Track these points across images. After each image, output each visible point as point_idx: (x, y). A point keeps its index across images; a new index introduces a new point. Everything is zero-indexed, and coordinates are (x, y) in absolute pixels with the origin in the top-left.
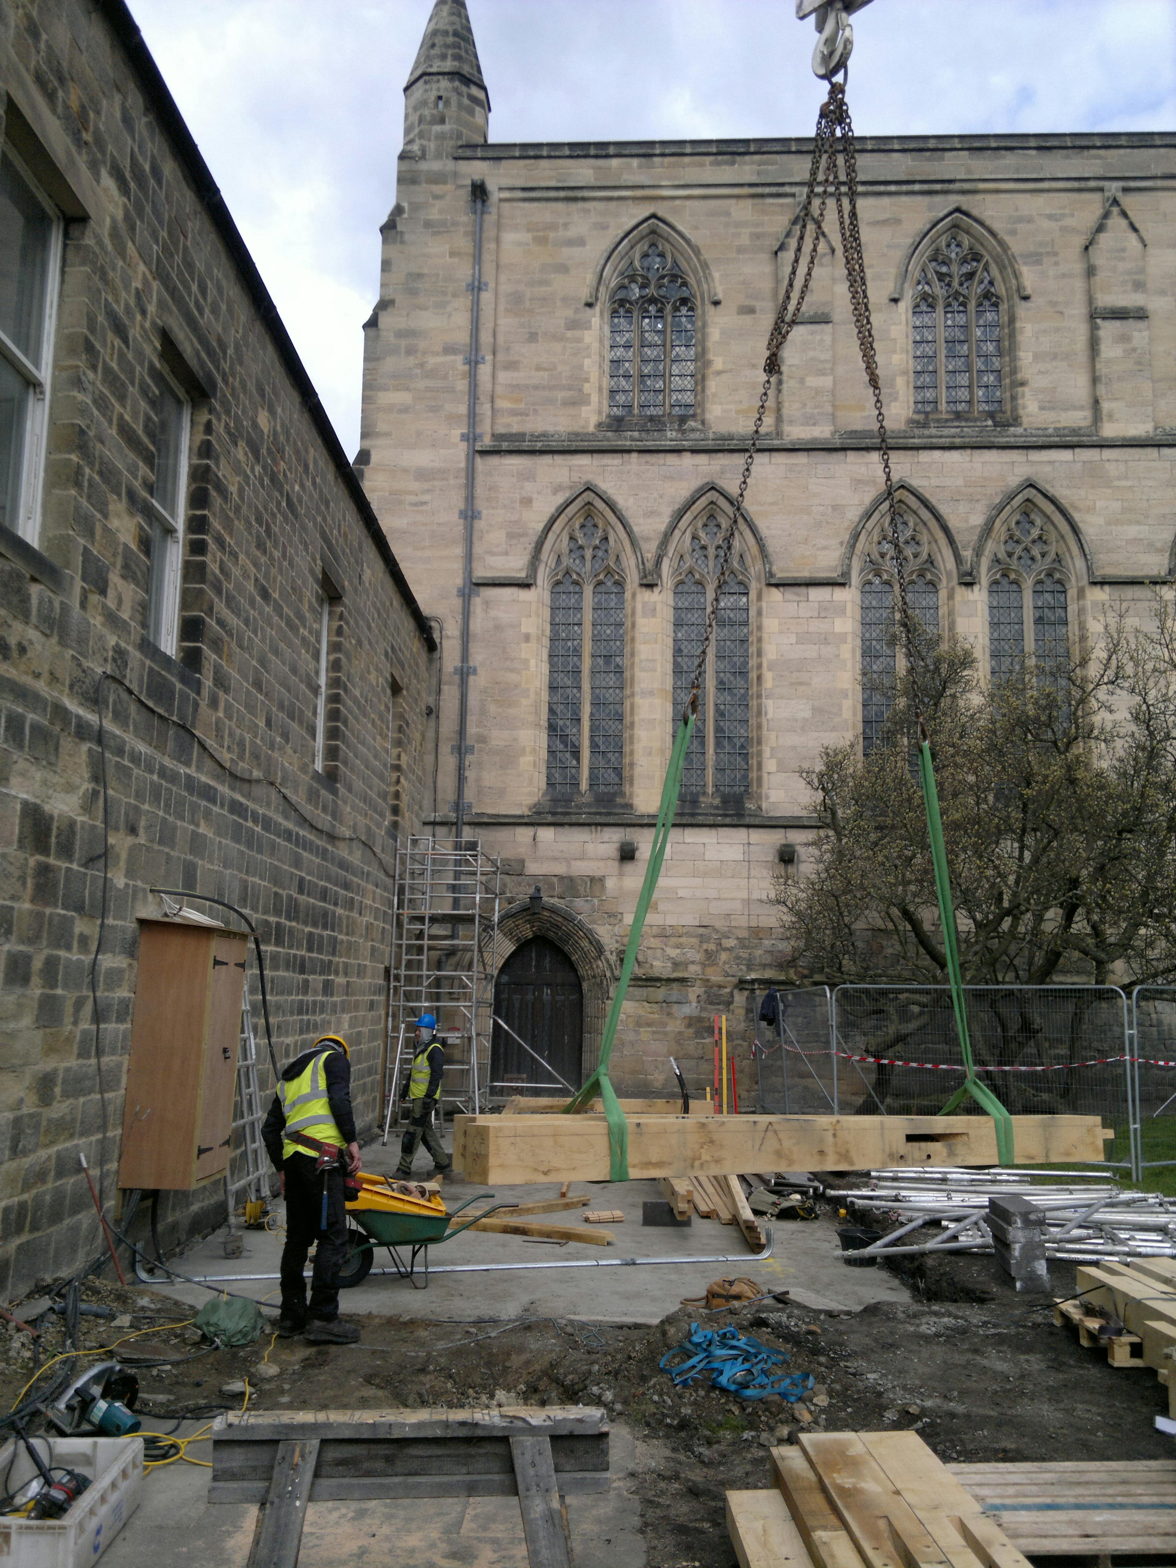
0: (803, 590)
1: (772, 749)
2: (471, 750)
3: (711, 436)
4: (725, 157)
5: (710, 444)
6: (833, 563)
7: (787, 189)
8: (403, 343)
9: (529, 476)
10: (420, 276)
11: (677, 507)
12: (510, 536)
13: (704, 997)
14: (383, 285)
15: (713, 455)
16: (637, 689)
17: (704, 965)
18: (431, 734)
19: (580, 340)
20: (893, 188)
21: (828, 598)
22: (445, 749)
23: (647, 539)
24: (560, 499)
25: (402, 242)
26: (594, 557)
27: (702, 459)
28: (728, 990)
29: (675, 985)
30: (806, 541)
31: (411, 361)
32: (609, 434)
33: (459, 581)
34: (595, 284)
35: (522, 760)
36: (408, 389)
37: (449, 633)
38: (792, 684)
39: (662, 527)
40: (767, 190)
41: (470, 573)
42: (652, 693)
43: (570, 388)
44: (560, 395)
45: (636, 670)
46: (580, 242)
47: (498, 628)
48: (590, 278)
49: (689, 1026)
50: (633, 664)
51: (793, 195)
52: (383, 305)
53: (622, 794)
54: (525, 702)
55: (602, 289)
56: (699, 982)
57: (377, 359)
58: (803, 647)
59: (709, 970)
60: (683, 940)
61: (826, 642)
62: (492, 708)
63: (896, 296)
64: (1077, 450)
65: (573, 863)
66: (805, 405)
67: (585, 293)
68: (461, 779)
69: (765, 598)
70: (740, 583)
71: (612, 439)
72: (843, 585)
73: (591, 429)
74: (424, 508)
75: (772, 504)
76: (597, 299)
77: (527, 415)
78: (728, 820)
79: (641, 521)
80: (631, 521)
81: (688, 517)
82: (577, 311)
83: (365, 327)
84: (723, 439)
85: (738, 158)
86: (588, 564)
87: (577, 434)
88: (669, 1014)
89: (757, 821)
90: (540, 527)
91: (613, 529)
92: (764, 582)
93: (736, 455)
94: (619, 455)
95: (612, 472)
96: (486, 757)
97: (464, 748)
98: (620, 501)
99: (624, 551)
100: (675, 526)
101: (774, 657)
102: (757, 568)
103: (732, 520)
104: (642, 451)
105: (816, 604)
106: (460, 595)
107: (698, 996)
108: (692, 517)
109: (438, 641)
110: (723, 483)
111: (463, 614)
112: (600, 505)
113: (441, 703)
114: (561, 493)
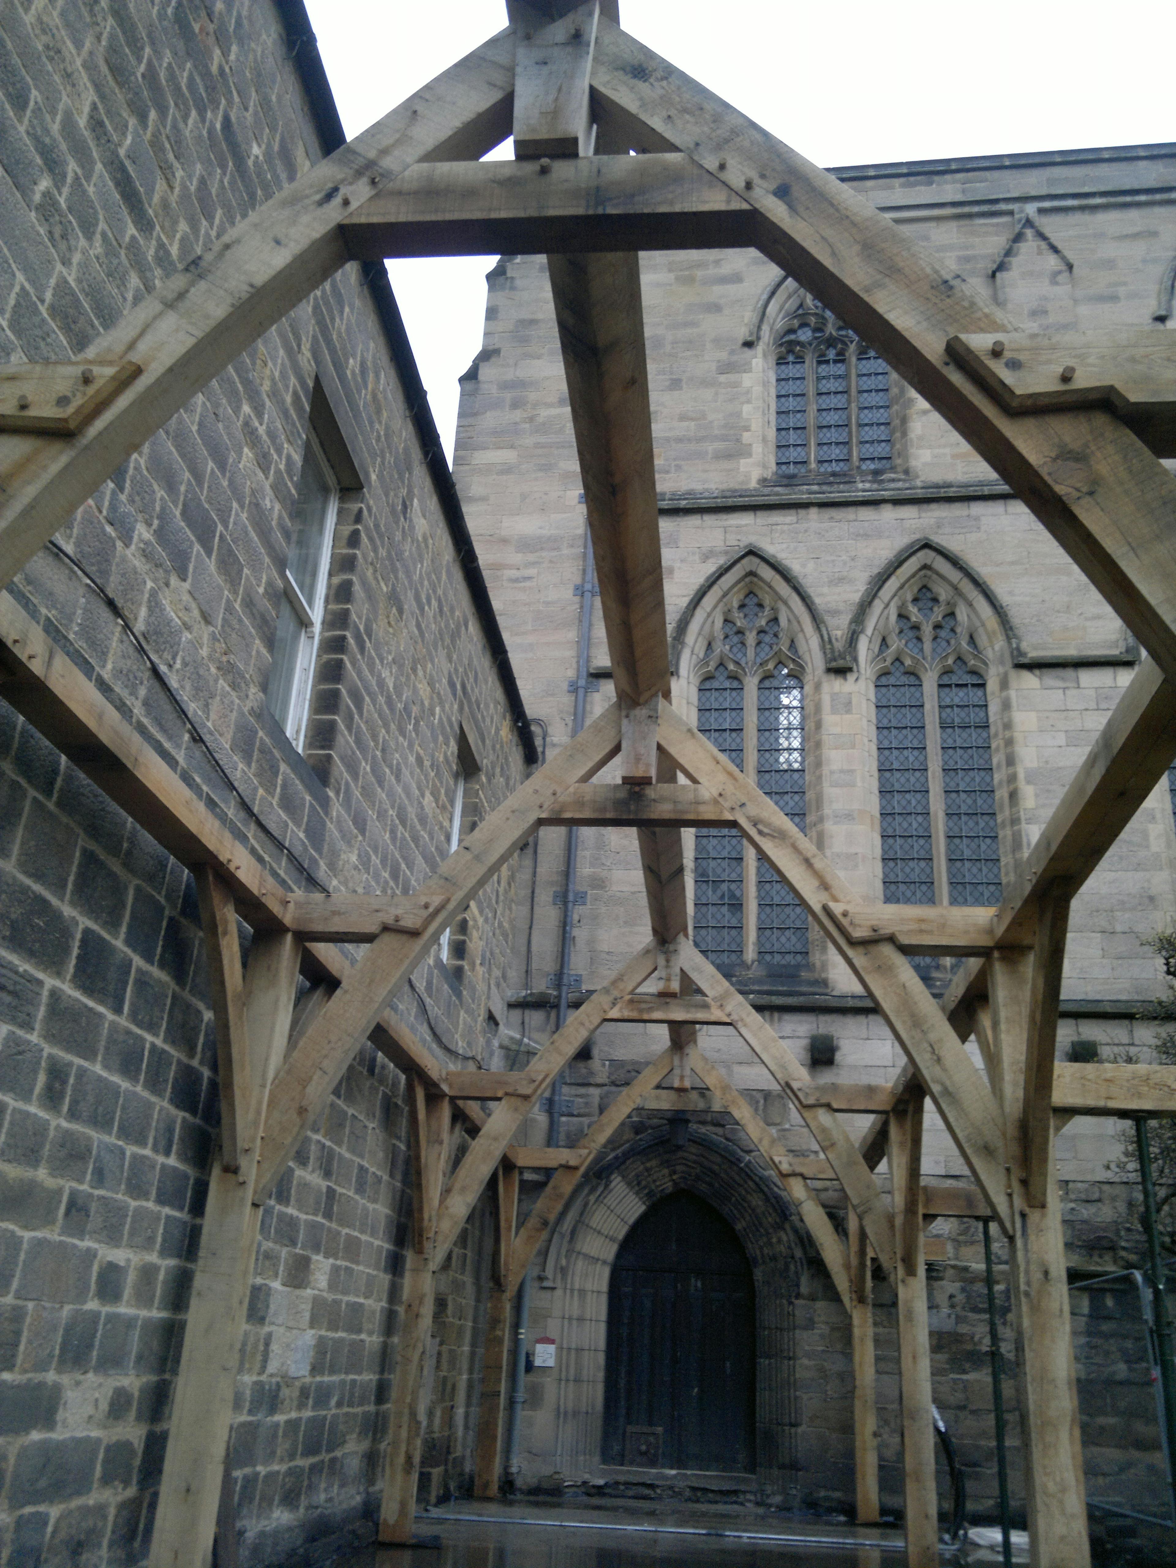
0: (1070, 673)
2: (581, 898)
3: (919, 484)
4: (919, 178)
5: (920, 493)
6: (1114, 637)
7: (1003, 207)
8: (508, 396)
9: (671, 540)
10: (533, 322)
11: (876, 571)
13: (960, 1298)
14: (486, 334)
15: (925, 506)
16: (827, 811)
17: (957, 1243)
18: (524, 876)
19: (736, 385)
20: (1143, 198)
21: (1110, 682)
22: (544, 896)
23: (835, 613)
24: (711, 567)
25: (513, 288)
26: (759, 643)
27: (909, 512)
30: (1068, 608)
31: (517, 415)
32: (778, 489)
33: (571, 673)
34: (755, 321)
36: (512, 447)
37: (555, 740)
39: (857, 597)
40: (976, 209)
41: (588, 660)
42: (849, 817)
43: (724, 438)
44: (711, 448)
45: (826, 784)
46: (736, 278)
48: (749, 316)
49: (938, 1349)
50: (820, 778)
51: (1011, 213)
52: (485, 356)
53: (810, 967)
55: (765, 328)
56: (950, 1272)
57: (475, 415)
58: (1078, 750)
63: (1163, 313)
65: (736, 1069)
67: (743, 333)
68: (565, 938)
69: (1013, 682)
70: (974, 672)
71: (782, 494)
72: (1125, 665)
73: (753, 484)
74: (527, 584)
75: (1013, 563)
76: (759, 338)
77: (667, 472)
79: (825, 590)
80: (811, 591)
81: (892, 584)
82: (732, 352)
83: (461, 380)
84: (937, 486)
85: (936, 178)
86: (751, 652)
87: (735, 491)
91: (785, 603)
92: (1009, 663)
93: (958, 505)
94: (793, 512)
95: (783, 532)
96: (603, 909)
97: (571, 897)
98: (796, 567)
99: (802, 630)
100: (875, 595)
101: (1035, 765)
102: (997, 647)
103: (956, 588)
104: (823, 505)
105: (1092, 692)
106: (574, 688)
107: (951, 1297)
108: (898, 585)
109: (540, 749)
110: (941, 539)
111: (575, 714)
112: (767, 573)
113: (540, 834)
114: (712, 560)
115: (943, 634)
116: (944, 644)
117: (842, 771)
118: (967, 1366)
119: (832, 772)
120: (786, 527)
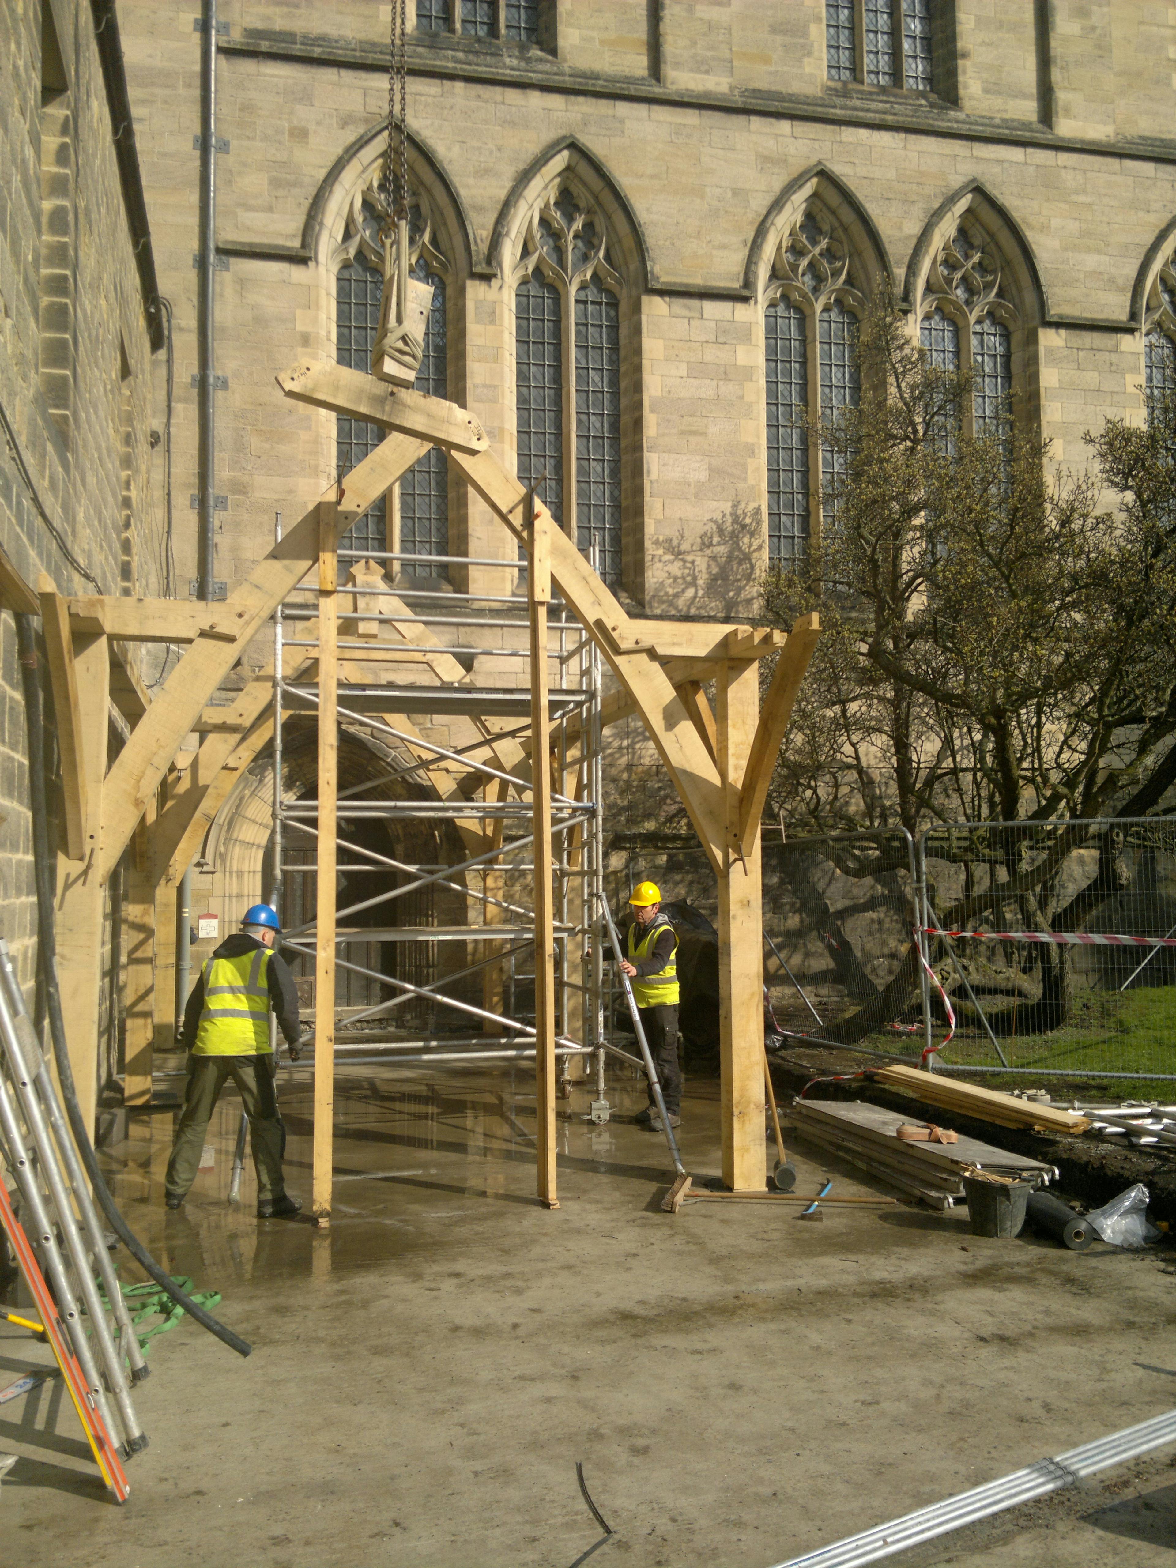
0: (695, 303)
1: (657, 522)
2: (221, 503)
3: (567, 70)
5: (568, 82)
6: (733, 269)
9: (306, 97)
11: (521, 165)
12: (276, 183)
15: (572, 98)
18: (159, 476)
21: (729, 316)
22: (183, 501)
23: (480, 209)
24: (350, 136)
27: (556, 101)
30: (698, 234)
32: (420, 50)
33: (196, 245)
37: (183, 323)
38: (682, 433)
39: (502, 194)
41: (216, 232)
42: (491, 434)
45: (469, 398)
47: (260, 321)
50: (463, 390)
53: (449, 579)
58: (696, 382)
61: (726, 376)
62: (254, 442)
64: (1030, 150)
66: (694, 43)
68: (206, 546)
69: (643, 308)
70: (607, 288)
71: (426, 58)
72: (745, 299)
75: (653, 177)
80: (456, 181)
81: (537, 183)
84: (584, 75)
87: (374, 43)
90: (322, 174)
91: (429, 191)
92: (643, 286)
93: (603, 102)
94: (437, 82)
95: (427, 105)
96: (246, 516)
97: (210, 501)
98: (439, 149)
99: (445, 224)
100: (519, 194)
101: (659, 394)
103: (596, 198)
104: (469, 79)
105: (712, 324)
106: (200, 263)
108: (542, 185)
109: (166, 332)
110: (586, 140)
111: (204, 296)
113: (173, 430)
114: (351, 127)
116: (583, 257)
117: (485, 386)
119: (476, 386)
120: (430, 100)
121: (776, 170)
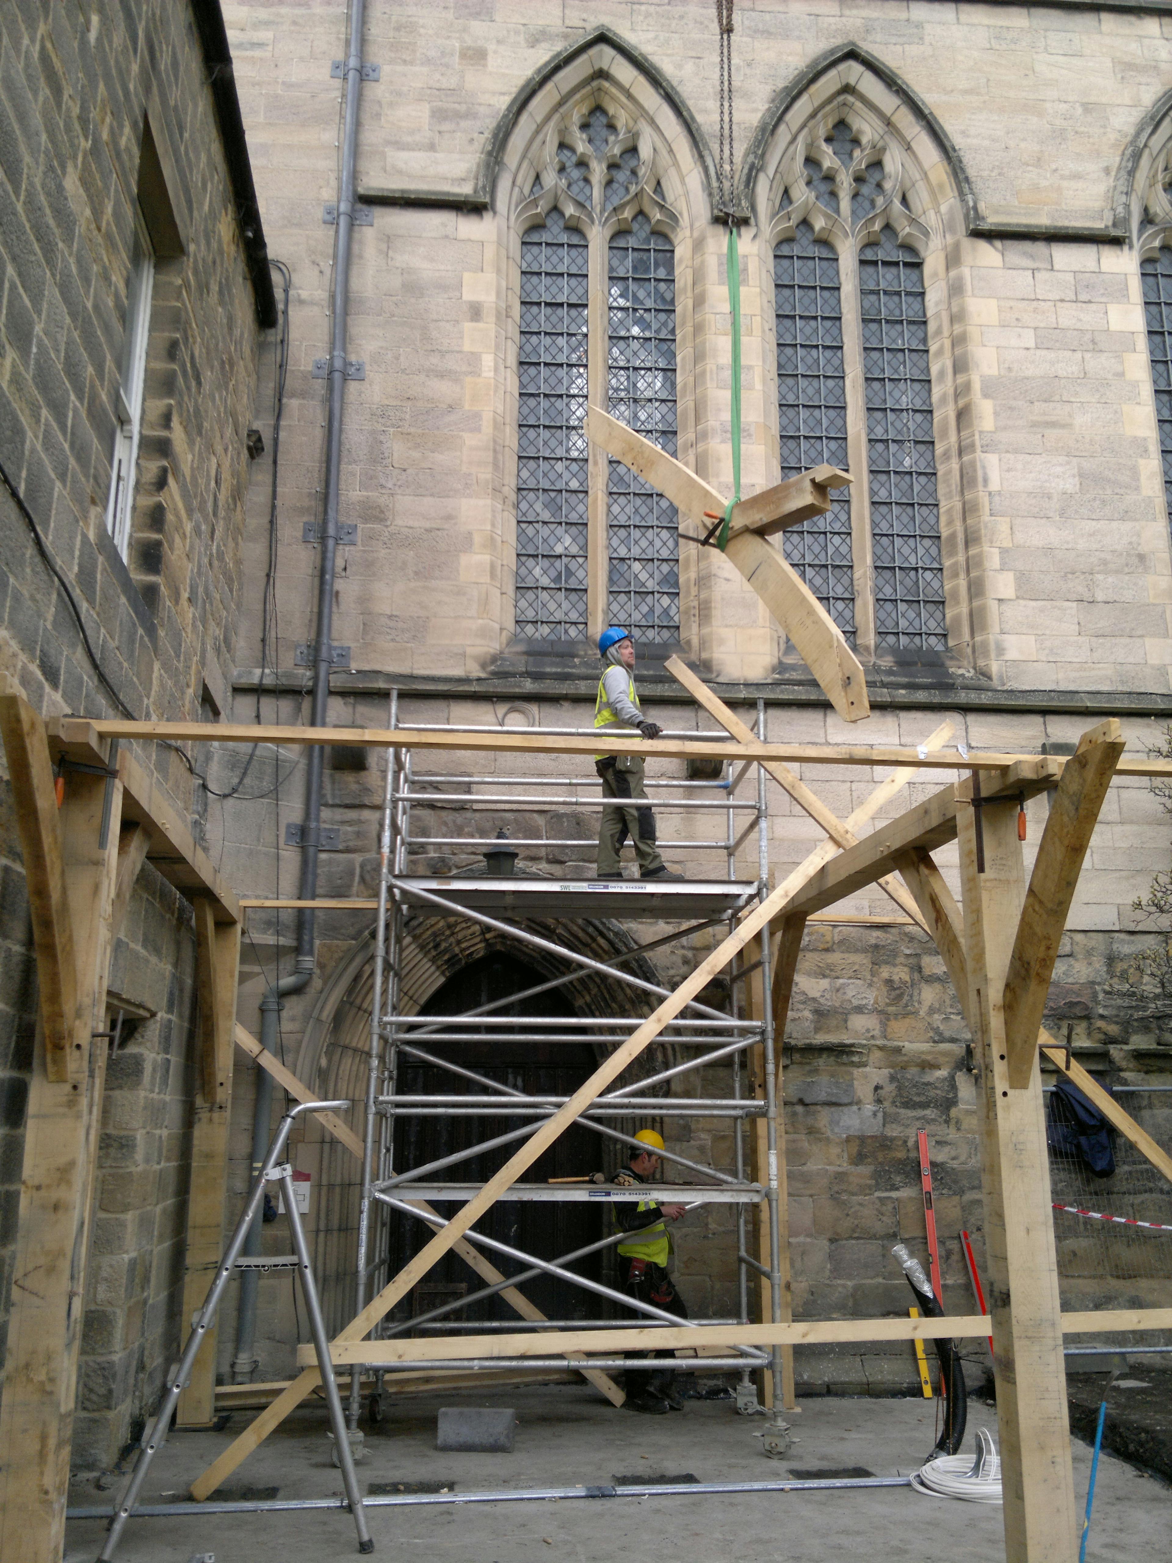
0: (1040, 249)
1: (1004, 551)
2: (348, 534)
6: (1098, 205)
9: (484, 11)
11: (781, 84)
12: (440, 115)
13: (889, 1089)
15: (848, 1)
16: (706, 426)
17: (884, 1016)
18: (258, 496)
21: (1092, 265)
22: (291, 529)
24: (543, 55)
26: (609, 183)
28: (943, 1073)
29: (822, 1062)
30: (1039, 161)
33: (328, 194)
35: (465, 560)
37: (304, 294)
38: (1034, 425)
41: (355, 175)
47: (412, 288)
49: (859, 1159)
50: (701, 376)
53: (681, 645)
54: (470, 440)
56: (877, 1055)
58: (1051, 355)
59: (898, 1027)
60: (835, 958)
61: (1095, 347)
62: (398, 450)
68: (324, 596)
69: (967, 257)
70: (905, 247)
72: (1115, 242)
74: (257, 53)
75: (966, 92)
78: (921, 696)
81: (803, 106)
86: (597, 192)
88: (812, 1131)
89: (985, 699)
90: (503, 103)
91: (652, 122)
92: (961, 229)
95: (648, 15)
96: (383, 553)
97: (331, 531)
98: (667, 67)
99: (676, 164)
100: (780, 119)
101: (994, 371)
102: (944, 208)
103: (888, 123)
105: (1070, 277)
106: (332, 219)
107: (877, 1088)
108: (809, 110)
109: (280, 306)
110: (872, 47)
111: (335, 257)
112: (624, 72)
113: (282, 435)
114: (544, 45)
115: (865, 190)
116: (867, 204)
118: (898, 1179)
119: (720, 368)
120: (652, 9)
121: (1144, 79)
